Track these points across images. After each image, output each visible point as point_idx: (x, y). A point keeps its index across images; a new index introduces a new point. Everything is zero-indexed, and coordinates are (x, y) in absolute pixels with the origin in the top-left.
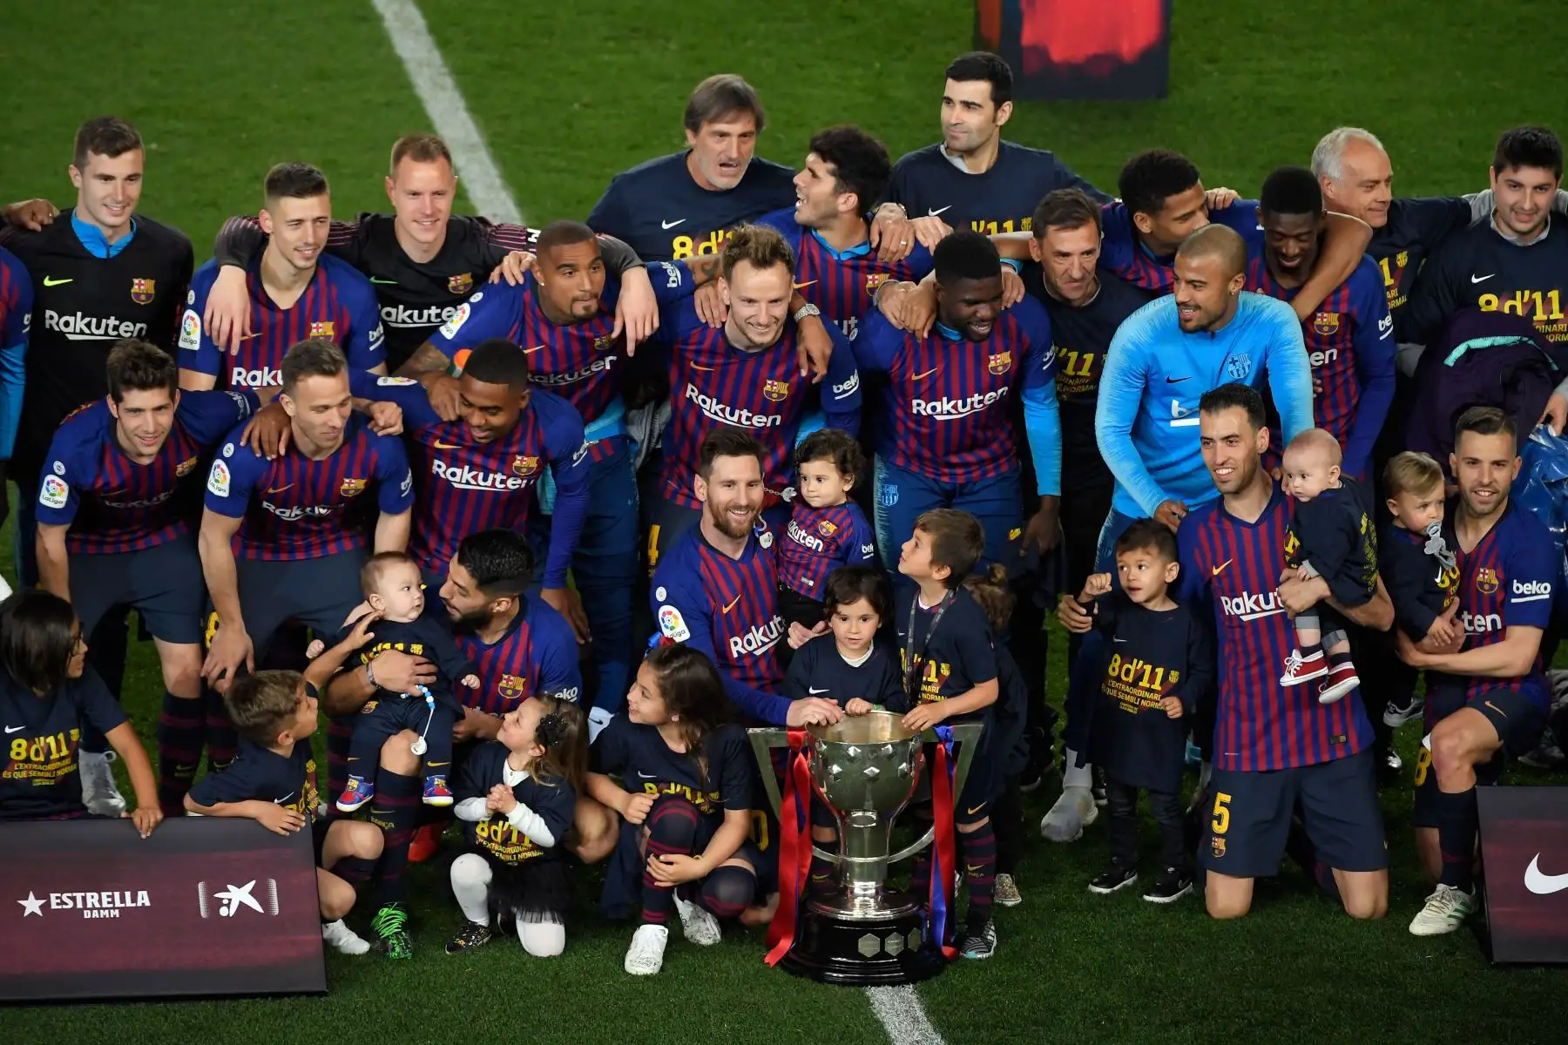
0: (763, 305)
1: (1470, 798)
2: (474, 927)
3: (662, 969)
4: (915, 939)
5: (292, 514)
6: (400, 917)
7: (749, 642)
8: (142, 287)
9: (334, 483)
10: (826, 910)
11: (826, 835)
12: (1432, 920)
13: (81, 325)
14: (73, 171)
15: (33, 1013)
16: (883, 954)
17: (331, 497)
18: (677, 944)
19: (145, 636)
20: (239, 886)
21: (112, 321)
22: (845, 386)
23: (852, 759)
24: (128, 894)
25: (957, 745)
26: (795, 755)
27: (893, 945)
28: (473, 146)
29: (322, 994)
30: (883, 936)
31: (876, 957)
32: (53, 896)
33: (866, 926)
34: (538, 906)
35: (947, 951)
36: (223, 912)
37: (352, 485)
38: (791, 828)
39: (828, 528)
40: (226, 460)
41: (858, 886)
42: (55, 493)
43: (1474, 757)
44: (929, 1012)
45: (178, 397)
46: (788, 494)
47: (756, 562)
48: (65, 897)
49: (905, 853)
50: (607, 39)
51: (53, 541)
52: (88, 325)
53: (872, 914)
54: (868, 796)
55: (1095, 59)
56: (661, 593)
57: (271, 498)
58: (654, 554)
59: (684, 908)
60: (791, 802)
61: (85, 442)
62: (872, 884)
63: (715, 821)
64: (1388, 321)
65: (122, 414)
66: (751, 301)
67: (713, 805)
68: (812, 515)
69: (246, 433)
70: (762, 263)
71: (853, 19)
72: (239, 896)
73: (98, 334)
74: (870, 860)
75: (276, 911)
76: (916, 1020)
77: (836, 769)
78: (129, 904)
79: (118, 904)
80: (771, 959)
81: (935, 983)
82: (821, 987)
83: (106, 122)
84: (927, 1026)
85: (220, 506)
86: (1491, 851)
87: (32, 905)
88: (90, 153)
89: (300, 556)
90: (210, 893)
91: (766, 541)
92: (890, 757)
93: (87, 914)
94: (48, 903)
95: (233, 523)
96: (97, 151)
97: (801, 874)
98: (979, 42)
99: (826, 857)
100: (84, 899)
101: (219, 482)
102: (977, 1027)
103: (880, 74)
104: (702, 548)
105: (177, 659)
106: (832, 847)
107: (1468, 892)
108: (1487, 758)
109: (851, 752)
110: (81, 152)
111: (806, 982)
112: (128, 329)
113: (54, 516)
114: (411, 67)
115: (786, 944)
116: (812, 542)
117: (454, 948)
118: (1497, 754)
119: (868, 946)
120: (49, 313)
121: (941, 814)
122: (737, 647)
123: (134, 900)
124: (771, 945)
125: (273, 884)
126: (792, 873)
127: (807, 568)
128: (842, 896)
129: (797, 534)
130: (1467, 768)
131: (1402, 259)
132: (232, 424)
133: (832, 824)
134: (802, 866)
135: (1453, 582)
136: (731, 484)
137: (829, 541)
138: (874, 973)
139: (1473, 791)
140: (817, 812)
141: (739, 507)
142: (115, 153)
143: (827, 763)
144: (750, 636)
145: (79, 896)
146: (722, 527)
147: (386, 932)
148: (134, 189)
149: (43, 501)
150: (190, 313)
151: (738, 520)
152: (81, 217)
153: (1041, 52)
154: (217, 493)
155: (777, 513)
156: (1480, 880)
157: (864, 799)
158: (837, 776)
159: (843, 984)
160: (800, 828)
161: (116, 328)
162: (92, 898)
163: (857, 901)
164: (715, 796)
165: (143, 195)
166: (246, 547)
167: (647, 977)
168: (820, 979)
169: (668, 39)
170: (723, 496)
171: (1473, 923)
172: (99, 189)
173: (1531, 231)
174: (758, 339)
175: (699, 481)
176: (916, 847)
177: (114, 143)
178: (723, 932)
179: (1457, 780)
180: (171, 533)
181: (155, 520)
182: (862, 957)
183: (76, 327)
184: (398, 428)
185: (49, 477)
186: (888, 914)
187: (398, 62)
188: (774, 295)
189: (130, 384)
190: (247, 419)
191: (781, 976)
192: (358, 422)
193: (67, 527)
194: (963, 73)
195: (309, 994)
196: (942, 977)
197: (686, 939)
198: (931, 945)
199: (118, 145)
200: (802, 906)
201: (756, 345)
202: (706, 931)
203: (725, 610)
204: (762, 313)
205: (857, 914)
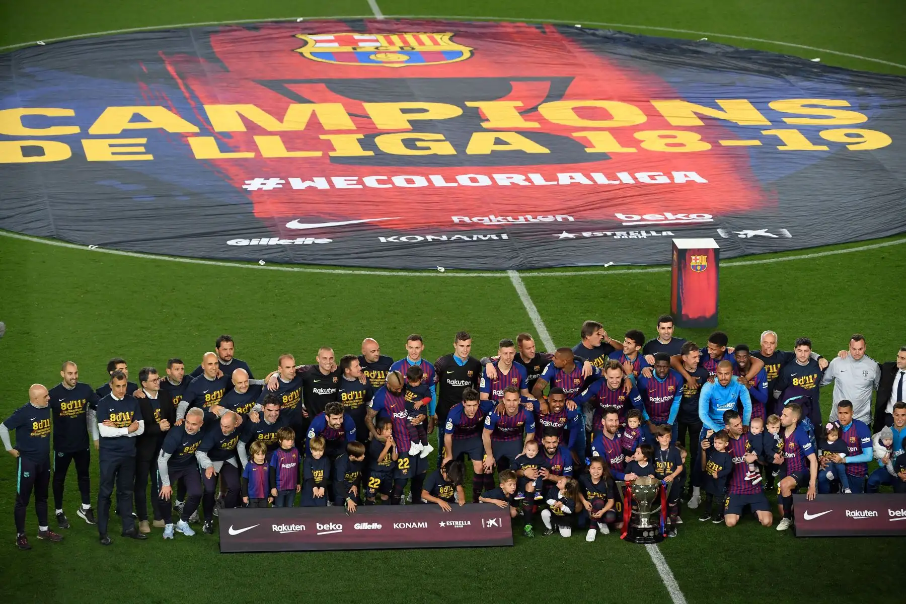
0: (615, 379)
1: (790, 498)
2: (548, 529)
3: (595, 540)
4: (657, 532)
5: (505, 430)
6: (531, 527)
7: (615, 460)
8: (470, 373)
9: (515, 423)
10: (635, 526)
11: (634, 507)
12: (782, 526)
13: (456, 382)
14: (454, 344)
15: (442, 550)
16: (649, 536)
17: (515, 426)
18: (599, 533)
19: (469, 459)
20: (492, 519)
21: (463, 381)
22: (637, 398)
23: (641, 489)
24: (465, 522)
25: (667, 485)
26: (627, 488)
27: (652, 534)
28: (548, 340)
29: (512, 546)
30: (649, 532)
31: (647, 537)
32: (447, 522)
33: (645, 529)
34: (565, 525)
35: (665, 535)
36: (488, 526)
37: (520, 423)
38: (626, 506)
39: (634, 433)
40: (490, 416)
41: (643, 520)
42: (449, 426)
43: (791, 488)
44: (660, 550)
45: (479, 402)
46: (624, 425)
47: (617, 441)
48: (450, 522)
49: (654, 512)
50: (581, 313)
51: (448, 438)
52: (457, 382)
53: (646, 526)
54: (645, 497)
55: (699, 318)
56: (593, 448)
57: (500, 426)
58: (592, 440)
59: (600, 525)
60: (626, 499)
61: (457, 413)
62: (646, 519)
63: (606, 502)
64: (766, 384)
65: (466, 406)
66: (612, 378)
67: (604, 497)
68: (630, 430)
69: (495, 410)
70: (614, 368)
71: (641, 308)
72: (492, 522)
73: (460, 385)
74: (646, 513)
75: (501, 526)
76: (657, 552)
77: (637, 491)
78: (465, 524)
79: (463, 524)
80: (622, 537)
81: (662, 543)
82: (634, 544)
83: (462, 333)
84: (660, 553)
85: (488, 427)
86: (796, 510)
87: (442, 524)
88: (458, 340)
89: (506, 440)
90: (485, 522)
91: (619, 436)
92: (651, 488)
93: (455, 527)
94: (446, 524)
95: (490, 431)
96: (460, 339)
97: (629, 517)
98: (672, 313)
99: (635, 513)
100: (455, 523)
101: (488, 421)
102: (672, 554)
103: (647, 321)
104: (604, 437)
105: (477, 466)
106: (637, 510)
107: (790, 519)
108: (794, 488)
109: (641, 487)
110: (457, 340)
111: (630, 543)
112: (467, 383)
113: (449, 432)
114: (533, 320)
115: (625, 534)
116: (630, 437)
117: (544, 535)
118: (796, 486)
119: (645, 534)
120: (448, 380)
121: (663, 502)
122: (612, 461)
123: (467, 523)
124: (622, 534)
125: (500, 519)
126: (627, 517)
127: (629, 443)
128: (639, 522)
129: (626, 434)
130: (789, 490)
131: (779, 365)
132: (492, 408)
133: (636, 505)
134: (629, 515)
135: (782, 446)
136: (611, 420)
137: (634, 437)
138: (647, 541)
139: (791, 495)
140: (634, 502)
141: (614, 426)
142: (465, 340)
143: (635, 489)
144: (615, 459)
145: (453, 522)
146: (609, 431)
147: (527, 531)
148: (469, 349)
149: (447, 428)
150: (482, 378)
151: (613, 429)
152: (456, 355)
153: (687, 316)
154: (487, 424)
155: (621, 429)
156: (793, 516)
157: (644, 498)
158: (638, 493)
159: (639, 543)
160: (629, 505)
161: (464, 383)
162: (457, 523)
163: (643, 523)
164: (605, 495)
165: (471, 350)
166: (494, 438)
167: (591, 542)
168: (634, 542)
169: (596, 313)
170: (609, 423)
171: (791, 527)
172: (461, 349)
173: (805, 361)
174: (614, 387)
175: (603, 420)
176: (657, 510)
177: (464, 337)
178: (610, 531)
179: (787, 494)
180: (476, 434)
181: (471, 432)
182: (643, 537)
183: (454, 383)
184: (532, 409)
185: (448, 422)
186: (651, 526)
187: (530, 319)
188: (618, 376)
189: (468, 399)
190: (495, 406)
191: (625, 542)
192: (521, 407)
193: (452, 434)
194: (665, 320)
195: (509, 546)
196: (663, 542)
197: (601, 533)
198: (661, 534)
199: (465, 338)
200: (629, 525)
201: (614, 389)
202: (605, 530)
203: (609, 452)
204: (614, 381)
205: (643, 526)
